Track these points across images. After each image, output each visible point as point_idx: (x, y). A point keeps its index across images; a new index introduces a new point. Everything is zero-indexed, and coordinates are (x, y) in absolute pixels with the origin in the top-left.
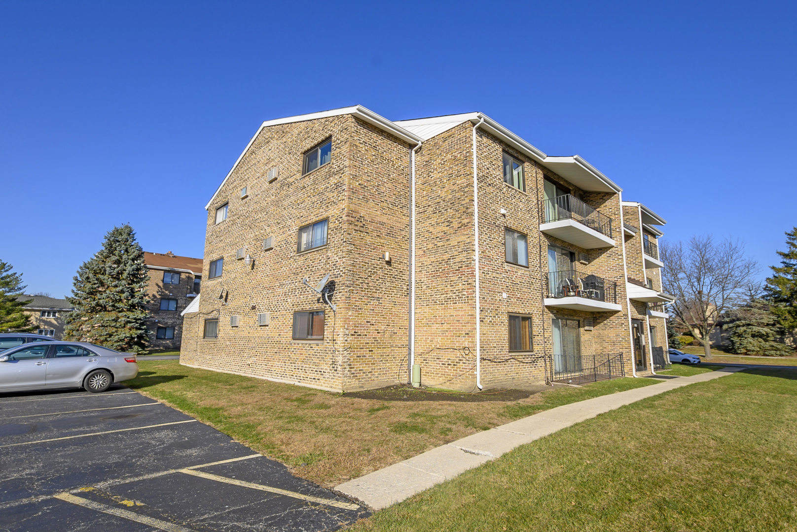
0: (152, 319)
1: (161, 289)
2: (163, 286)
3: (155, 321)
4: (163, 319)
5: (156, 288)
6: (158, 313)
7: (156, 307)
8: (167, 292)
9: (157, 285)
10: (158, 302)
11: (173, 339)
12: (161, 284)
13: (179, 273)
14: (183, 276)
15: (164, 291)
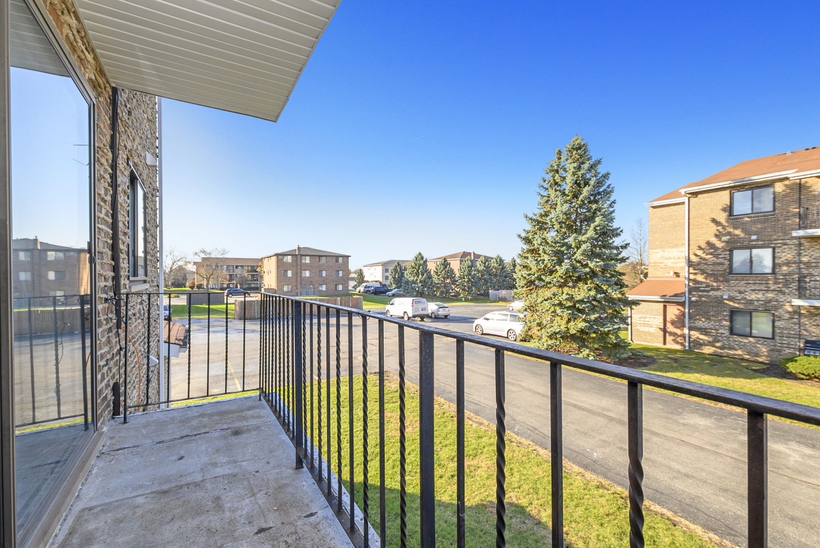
0: (716, 293)
1: (724, 227)
2: (727, 222)
3: (722, 297)
4: (740, 292)
5: (713, 229)
6: (728, 281)
7: (720, 268)
8: (737, 232)
9: (714, 221)
10: (725, 258)
11: (773, 338)
12: (722, 217)
13: (769, 184)
14: (779, 188)
15: (731, 230)
